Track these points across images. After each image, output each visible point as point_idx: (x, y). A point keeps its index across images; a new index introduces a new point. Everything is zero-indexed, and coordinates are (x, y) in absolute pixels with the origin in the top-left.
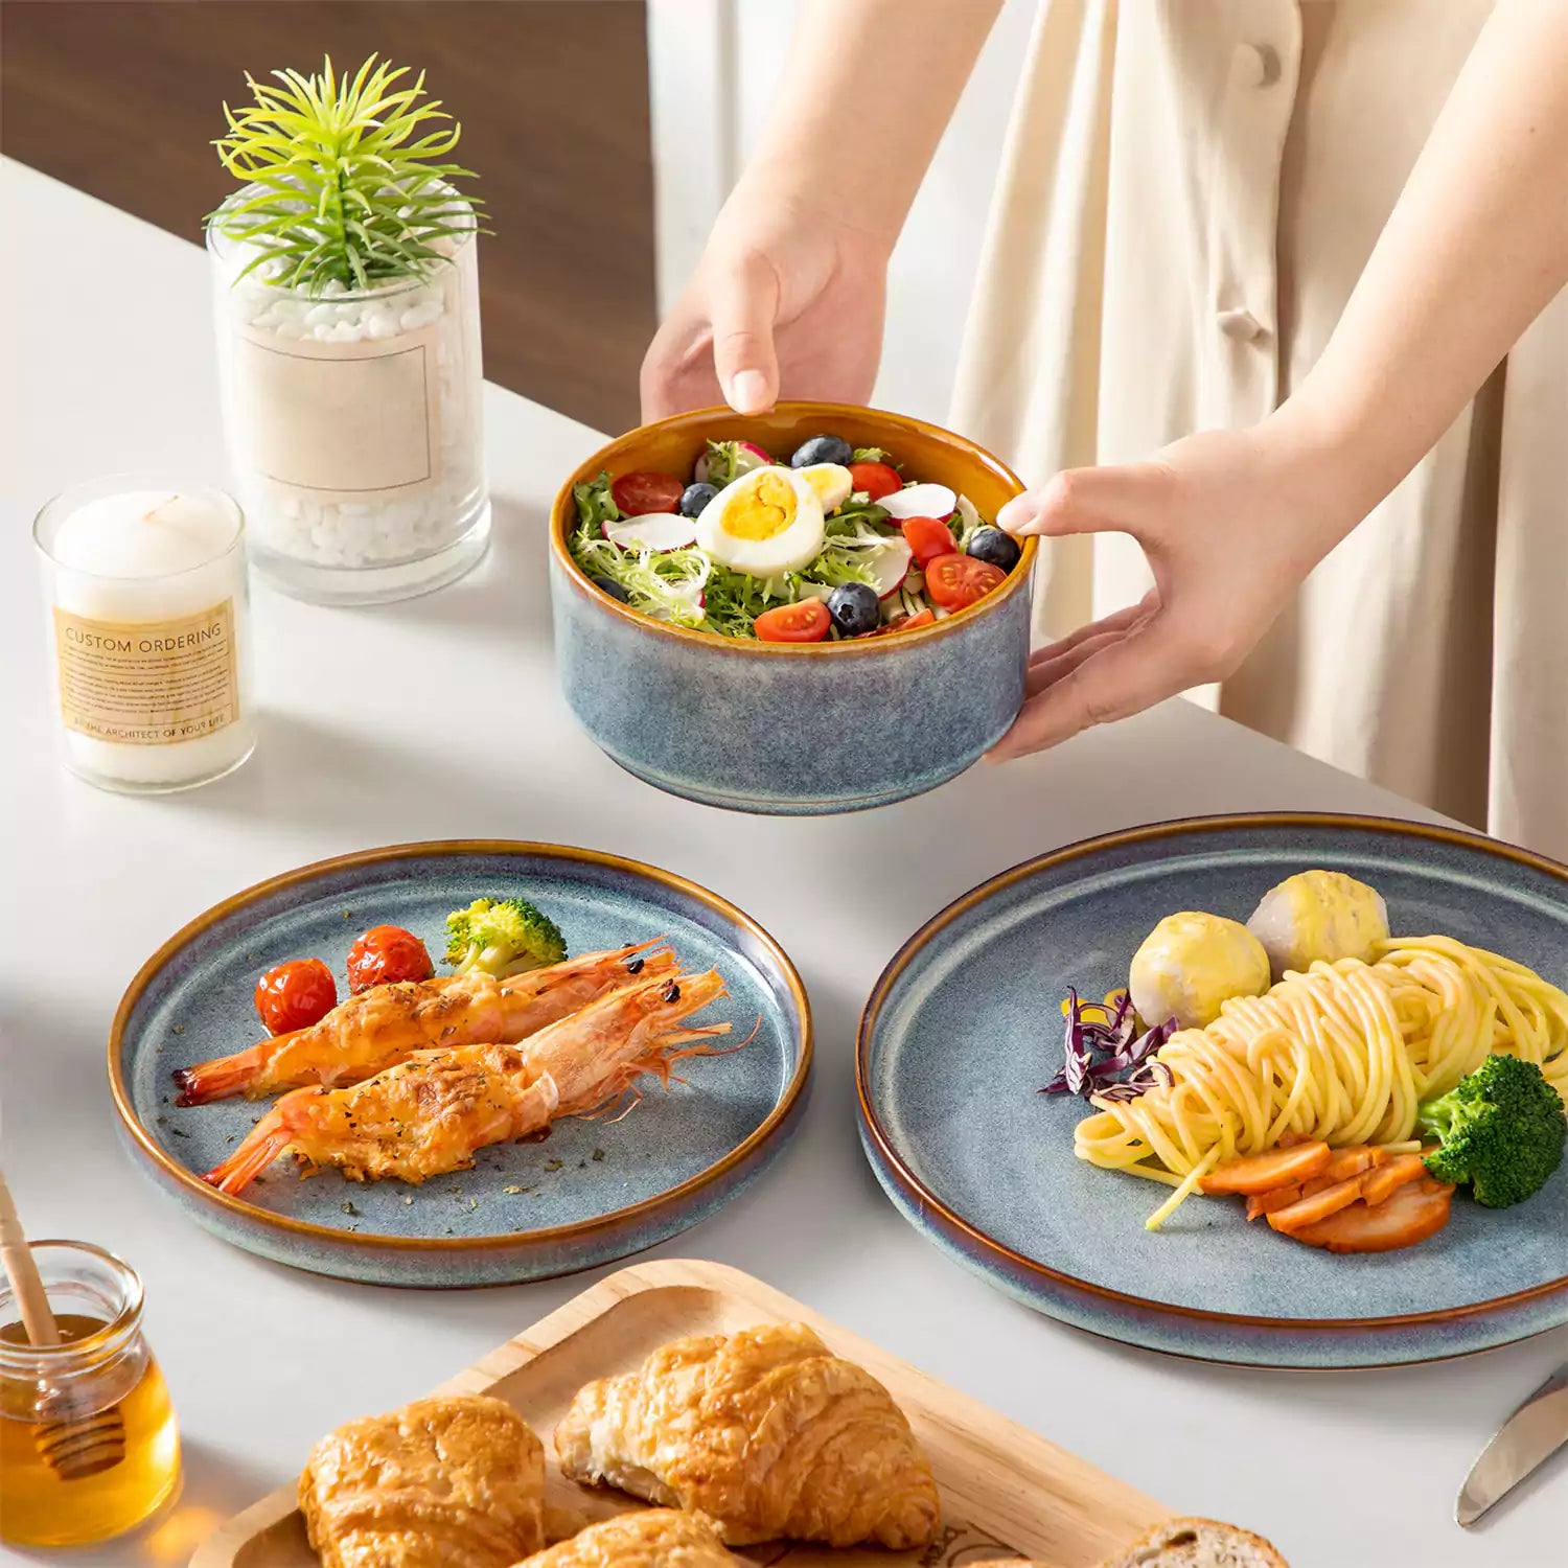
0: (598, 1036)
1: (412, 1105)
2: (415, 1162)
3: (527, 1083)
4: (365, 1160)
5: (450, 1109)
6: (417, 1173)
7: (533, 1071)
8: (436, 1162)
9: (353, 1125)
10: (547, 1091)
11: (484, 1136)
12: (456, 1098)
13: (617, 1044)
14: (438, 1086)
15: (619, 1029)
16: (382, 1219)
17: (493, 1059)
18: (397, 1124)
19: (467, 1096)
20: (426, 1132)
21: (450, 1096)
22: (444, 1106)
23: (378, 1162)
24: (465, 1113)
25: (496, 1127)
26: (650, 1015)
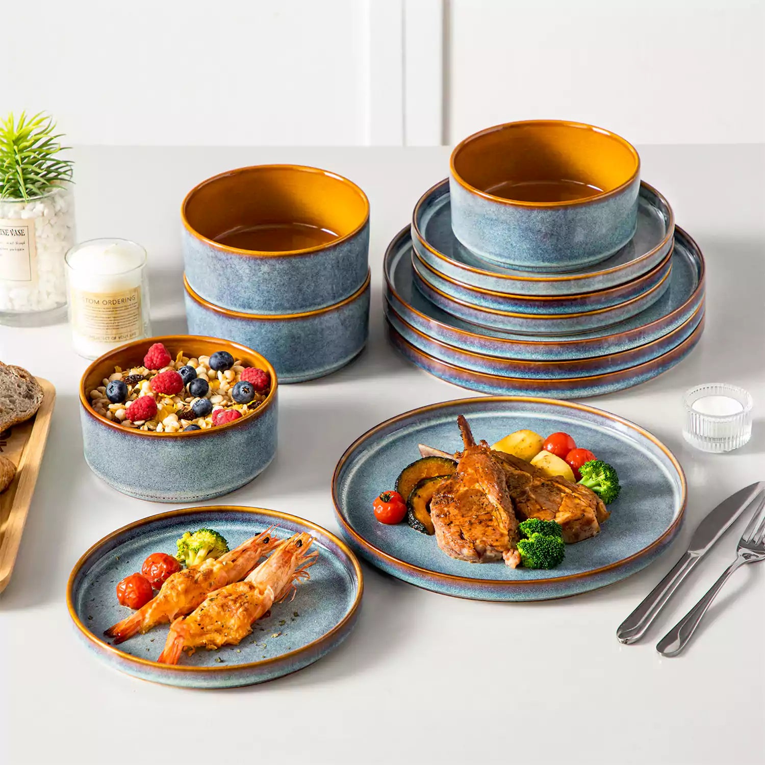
0: (280, 567)
1: (222, 613)
2: (235, 635)
3: (261, 593)
4: (214, 640)
5: (241, 610)
6: (236, 639)
7: (261, 587)
8: (243, 633)
9: (202, 628)
10: (270, 594)
11: (255, 617)
12: (241, 605)
13: (287, 569)
14: (230, 603)
15: (286, 562)
16: (234, 659)
17: (242, 588)
18: (219, 623)
19: (245, 603)
20: (233, 622)
21: (238, 605)
22: (237, 610)
23: (220, 640)
24: (246, 610)
25: (258, 613)
26: (295, 554)
